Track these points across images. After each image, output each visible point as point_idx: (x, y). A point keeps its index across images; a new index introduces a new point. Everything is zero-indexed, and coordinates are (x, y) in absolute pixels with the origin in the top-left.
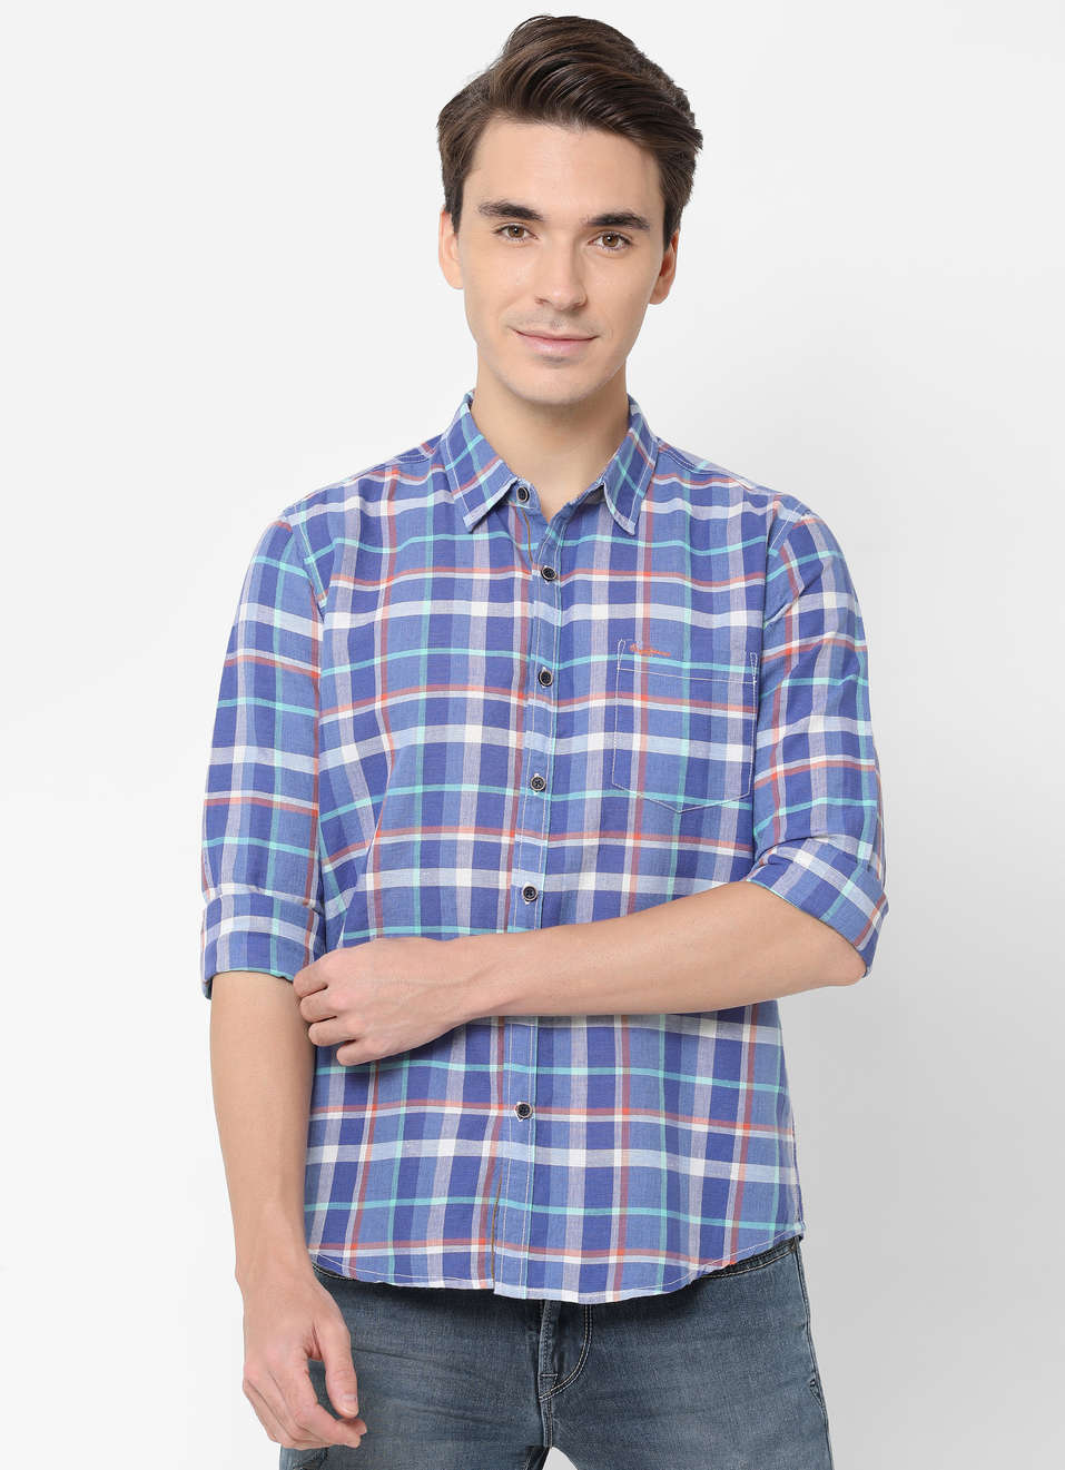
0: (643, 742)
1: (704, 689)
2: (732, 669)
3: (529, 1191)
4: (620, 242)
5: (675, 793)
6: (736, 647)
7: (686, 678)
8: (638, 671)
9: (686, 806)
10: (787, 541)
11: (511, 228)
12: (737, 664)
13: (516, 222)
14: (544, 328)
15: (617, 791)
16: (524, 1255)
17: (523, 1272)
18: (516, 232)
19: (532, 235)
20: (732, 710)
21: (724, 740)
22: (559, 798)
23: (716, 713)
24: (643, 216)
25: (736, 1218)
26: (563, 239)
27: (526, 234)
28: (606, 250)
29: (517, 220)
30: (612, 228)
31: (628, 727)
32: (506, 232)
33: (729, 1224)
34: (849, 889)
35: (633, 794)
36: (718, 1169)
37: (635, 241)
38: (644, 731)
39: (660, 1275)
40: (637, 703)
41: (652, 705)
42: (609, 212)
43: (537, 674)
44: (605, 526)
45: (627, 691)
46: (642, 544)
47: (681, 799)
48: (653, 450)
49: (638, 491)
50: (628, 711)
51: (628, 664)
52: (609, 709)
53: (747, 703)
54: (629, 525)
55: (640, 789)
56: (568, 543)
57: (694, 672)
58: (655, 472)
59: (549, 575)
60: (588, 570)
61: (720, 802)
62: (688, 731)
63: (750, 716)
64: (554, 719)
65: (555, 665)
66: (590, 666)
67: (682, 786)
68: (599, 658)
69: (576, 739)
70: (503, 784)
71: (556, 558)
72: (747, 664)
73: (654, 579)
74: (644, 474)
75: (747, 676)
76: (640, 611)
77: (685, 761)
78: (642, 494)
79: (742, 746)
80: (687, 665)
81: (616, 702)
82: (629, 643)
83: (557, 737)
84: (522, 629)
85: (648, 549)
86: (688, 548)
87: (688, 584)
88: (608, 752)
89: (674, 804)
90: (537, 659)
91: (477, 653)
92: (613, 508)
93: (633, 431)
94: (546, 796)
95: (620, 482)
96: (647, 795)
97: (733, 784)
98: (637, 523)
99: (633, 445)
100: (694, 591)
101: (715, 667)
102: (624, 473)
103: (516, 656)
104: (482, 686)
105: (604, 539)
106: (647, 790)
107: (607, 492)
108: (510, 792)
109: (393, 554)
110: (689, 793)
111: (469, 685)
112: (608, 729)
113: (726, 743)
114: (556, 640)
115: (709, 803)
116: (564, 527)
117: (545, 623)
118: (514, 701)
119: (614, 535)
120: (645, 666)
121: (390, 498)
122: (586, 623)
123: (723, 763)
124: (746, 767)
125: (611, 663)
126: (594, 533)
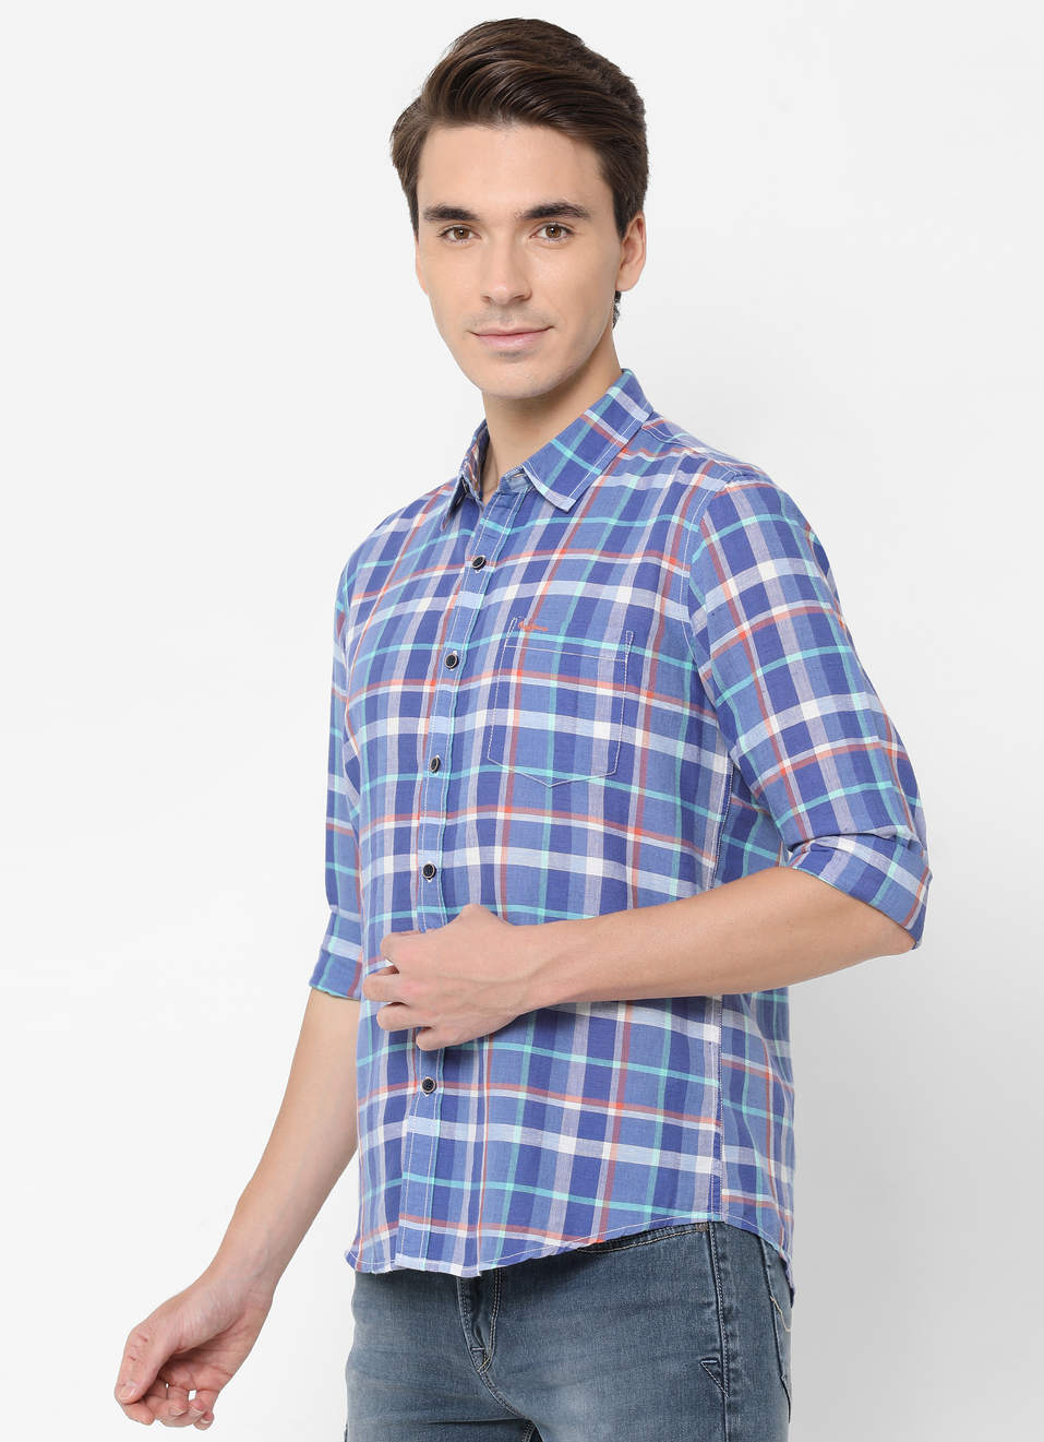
0: (516, 717)
1: (572, 664)
2: (604, 645)
3: (431, 1164)
4: (563, 233)
5: (544, 767)
6: (614, 622)
7: (558, 652)
8: (519, 647)
9: (555, 780)
10: (707, 513)
11: (456, 230)
12: (611, 641)
13: (457, 224)
14: (497, 325)
15: (493, 766)
16: (426, 1228)
17: (424, 1244)
18: (462, 234)
19: (478, 236)
20: (602, 686)
21: (591, 717)
22: (455, 776)
23: (583, 688)
24: (579, 204)
25: (607, 1198)
26: (501, 235)
27: (471, 235)
28: (552, 242)
29: (458, 222)
30: (550, 219)
31: (504, 704)
32: (452, 235)
33: (599, 1203)
34: (894, 870)
35: (505, 769)
36: (589, 1148)
37: (577, 230)
39: (499, 1248)
40: (513, 679)
41: (526, 680)
42: (542, 204)
43: (445, 660)
44: (547, 510)
45: (508, 667)
46: (574, 520)
47: (550, 773)
48: (630, 428)
49: (593, 469)
50: (505, 686)
51: (513, 641)
52: (493, 686)
53: (617, 681)
54: (566, 503)
55: (512, 763)
56: (515, 530)
57: (566, 646)
58: (624, 449)
59: (480, 563)
60: (518, 555)
61: (587, 777)
62: (555, 706)
63: (619, 694)
64: (454, 698)
65: (465, 647)
66: (487, 645)
67: (550, 761)
68: (496, 637)
69: (468, 717)
70: (415, 770)
71: (498, 547)
72: (622, 641)
73: (567, 556)
74: (607, 453)
75: (620, 654)
76: (541, 588)
77: (552, 736)
78: (598, 471)
79: (609, 724)
80: (561, 639)
81: (499, 679)
82: (520, 620)
83: (455, 716)
84: (446, 619)
85: (577, 525)
86: (613, 522)
87: (594, 558)
88: (487, 729)
89: (544, 778)
90: (448, 645)
91: (406, 647)
92: (543, 489)
93: (588, 413)
94: (445, 776)
95: (562, 464)
96: (518, 770)
97: (600, 760)
98: (579, 500)
99: (586, 426)
100: (598, 564)
101: (587, 642)
102: (569, 454)
103: (435, 647)
104: (402, 680)
105: (542, 522)
106: (518, 764)
107: (533, 474)
108: (419, 777)
109: (399, 563)
110: (556, 768)
111: (393, 680)
112: (490, 706)
113: (593, 719)
114: (472, 623)
115: (575, 777)
116: (511, 515)
117: (465, 610)
118: (426, 689)
119: (554, 516)
120: (526, 642)
121: (425, 512)
122: (499, 604)
123: (590, 739)
124: (613, 745)
125: (502, 641)
126: (536, 517)
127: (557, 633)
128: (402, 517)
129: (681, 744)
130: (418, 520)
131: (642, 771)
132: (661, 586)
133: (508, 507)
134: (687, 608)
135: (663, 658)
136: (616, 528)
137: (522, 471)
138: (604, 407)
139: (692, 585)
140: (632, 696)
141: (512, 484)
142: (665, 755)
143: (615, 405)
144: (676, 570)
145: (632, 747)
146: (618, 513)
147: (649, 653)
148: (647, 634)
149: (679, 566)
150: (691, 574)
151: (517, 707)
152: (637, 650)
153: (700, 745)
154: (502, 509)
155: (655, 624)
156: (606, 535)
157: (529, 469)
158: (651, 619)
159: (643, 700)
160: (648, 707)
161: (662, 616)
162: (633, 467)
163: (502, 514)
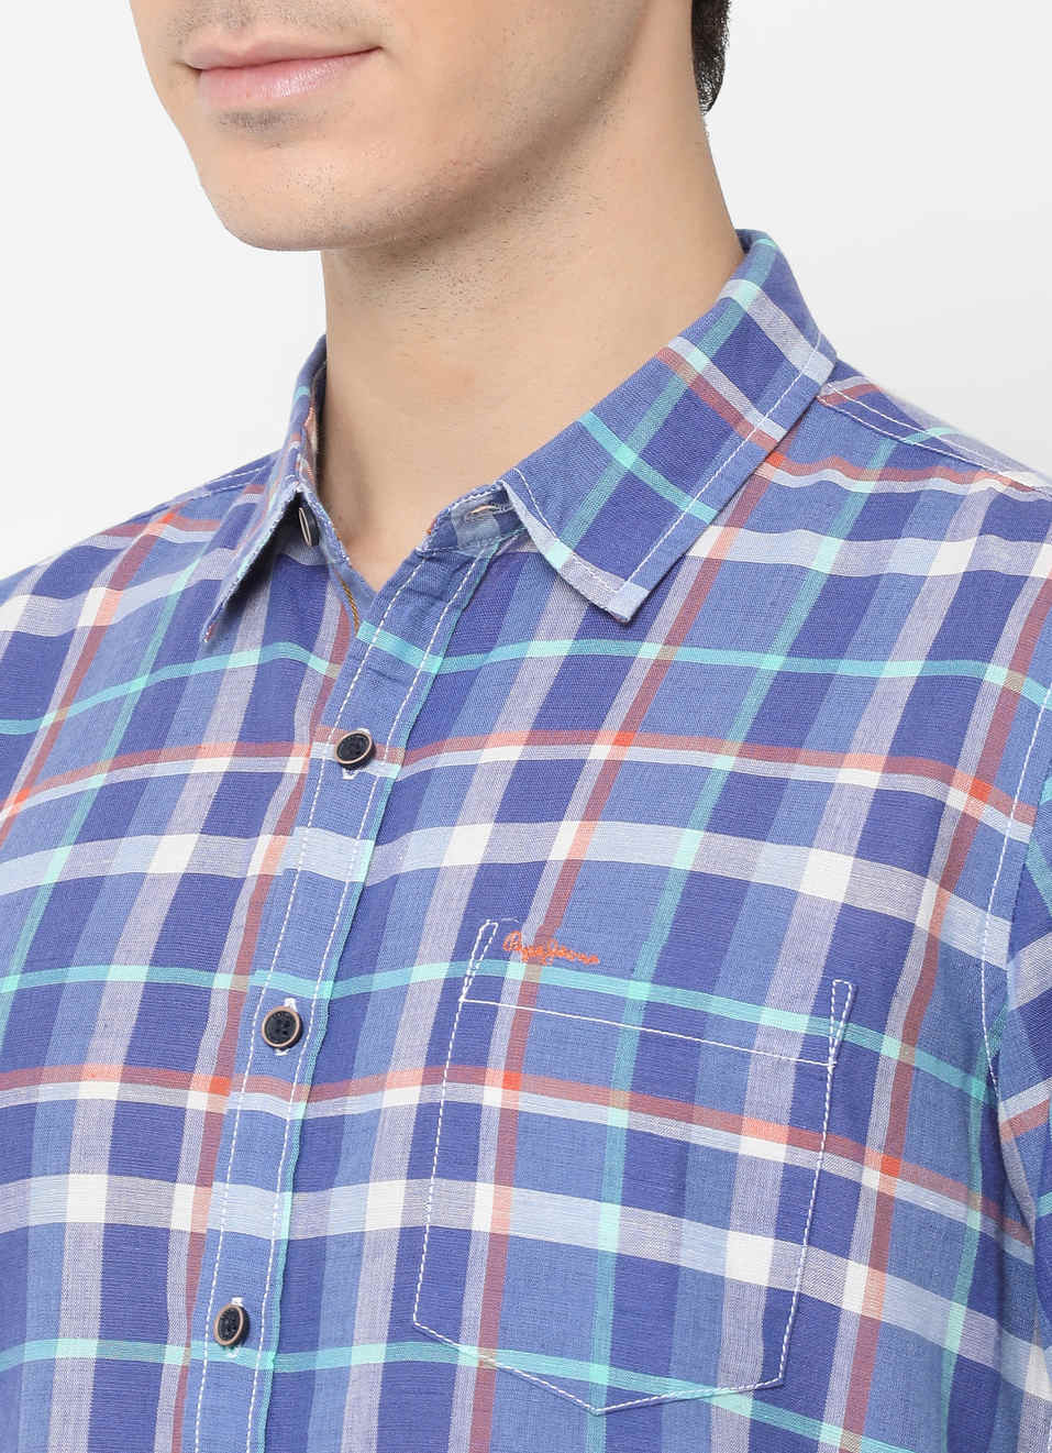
0: (500, 1206)
1: (673, 1066)
2: (768, 1017)
5: (584, 1355)
6: (799, 959)
7: (632, 1026)
8: (508, 1006)
9: (614, 1394)
12: (787, 1005)
15: (430, 1345)
20: (757, 1133)
21: (720, 1218)
23: (703, 1136)
31: (462, 1165)
35: (469, 1355)
38: (505, 1176)
40: (492, 1096)
41: (530, 1103)
43: (259, 1021)
44: (563, 613)
45: (472, 1061)
46: (649, 651)
47: (599, 1374)
48: (786, 397)
49: (692, 506)
50: (466, 1117)
51: (490, 987)
52: (426, 1113)
53: (802, 1123)
54: (623, 598)
55: (487, 1342)
56: (457, 664)
57: (654, 1012)
58: (774, 453)
59: (355, 751)
60: (481, 734)
61: (707, 1391)
62: (620, 1182)
63: (804, 1158)
64: (291, 1138)
65: (322, 990)
66: (401, 993)
67: (602, 1337)
68: (430, 972)
69: (340, 1196)
70: (158, 1332)
71: (407, 706)
72: (821, 1009)
73: (634, 754)
74: (728, 462)
75: (814, 1045)
76: (564, 840)
77: (609, 1267)
78: (707, 513)
79: (771, 1241)
80: (639, 991)
81: (445, 1092)
82: (505, 929)
83: (295, 1189)
84: (256, 905)
85: (659, 666)
86: (773, 662)
87: (724, 762)
88: (409, 1236)
89: (582, 1388)
90: (267, 979)
91: (129, 974)
92: (558, 554)
93: (679, 345)
94: (260, 1359)
95: (607, 486)
96: (506, 1359)
97: (743, 1345)
98: (658, 591)
99: (672, 384)
100: (734, 777)
101: (718, 1005)
102: (626, 457)
103: (222, 981)
104: (117, 1066)
105: (549, 648)
106: (506, 1345)
107: (530, 507)
108: (174, 1356)
109: (56, 726)
110: (622, 1357)
111: (89, 1067)
112: (417, 1170)
113: (726, 1227)
114: (341, 922)
115: (675, 1389)
116: (443, 619)
117: (314, 883)
118: (197, 1100)
119: (582, 634)
120: (530, 992)
121: (118, 583)
122: (430, 877)
123: (718, 1282)
124: (777, 1303)
125: (451, 986)
126: (528, 634)
127: (628, 973)
128: (40, 590)
129: (958, 1312)
130: (95, 606)
131: (857, 1381)
132: (940, 858)
133: (441, 596)
134: (1006, 925)
135: (924, 1061)
136: (783, 679)
137: (501, 497)
138: (722, 332)
139: (1035, 862)
140: (839, 1166)
141: (464, 534)
142: (920, 1341)
143: (747, 331)
144: (988, 815)
145: (833, 1313)
146: (786, 637)
147: (891, 1047)
148: (889, 989)
149: (997, 805)
150: (1035, 836)
151: (503, 1177)
152: (863, 1037)
153: (1002, 1317)
154: (421, 602)
155: (913, 966)
156: (752, 702)
157: (521, 492)
158: (904, 948)
159: (872, 1179)
160: (885, 1202)
161: (933, 943)
162: (816, 510)
163: (423, 612)
